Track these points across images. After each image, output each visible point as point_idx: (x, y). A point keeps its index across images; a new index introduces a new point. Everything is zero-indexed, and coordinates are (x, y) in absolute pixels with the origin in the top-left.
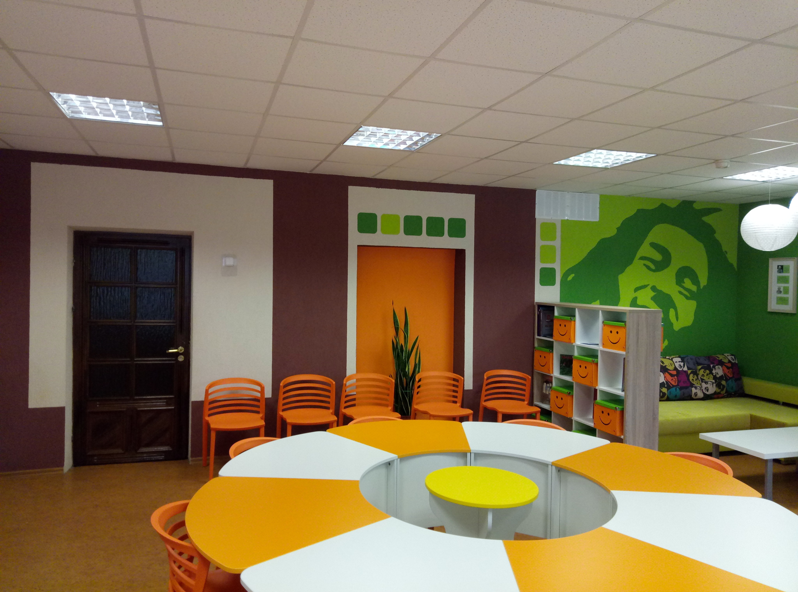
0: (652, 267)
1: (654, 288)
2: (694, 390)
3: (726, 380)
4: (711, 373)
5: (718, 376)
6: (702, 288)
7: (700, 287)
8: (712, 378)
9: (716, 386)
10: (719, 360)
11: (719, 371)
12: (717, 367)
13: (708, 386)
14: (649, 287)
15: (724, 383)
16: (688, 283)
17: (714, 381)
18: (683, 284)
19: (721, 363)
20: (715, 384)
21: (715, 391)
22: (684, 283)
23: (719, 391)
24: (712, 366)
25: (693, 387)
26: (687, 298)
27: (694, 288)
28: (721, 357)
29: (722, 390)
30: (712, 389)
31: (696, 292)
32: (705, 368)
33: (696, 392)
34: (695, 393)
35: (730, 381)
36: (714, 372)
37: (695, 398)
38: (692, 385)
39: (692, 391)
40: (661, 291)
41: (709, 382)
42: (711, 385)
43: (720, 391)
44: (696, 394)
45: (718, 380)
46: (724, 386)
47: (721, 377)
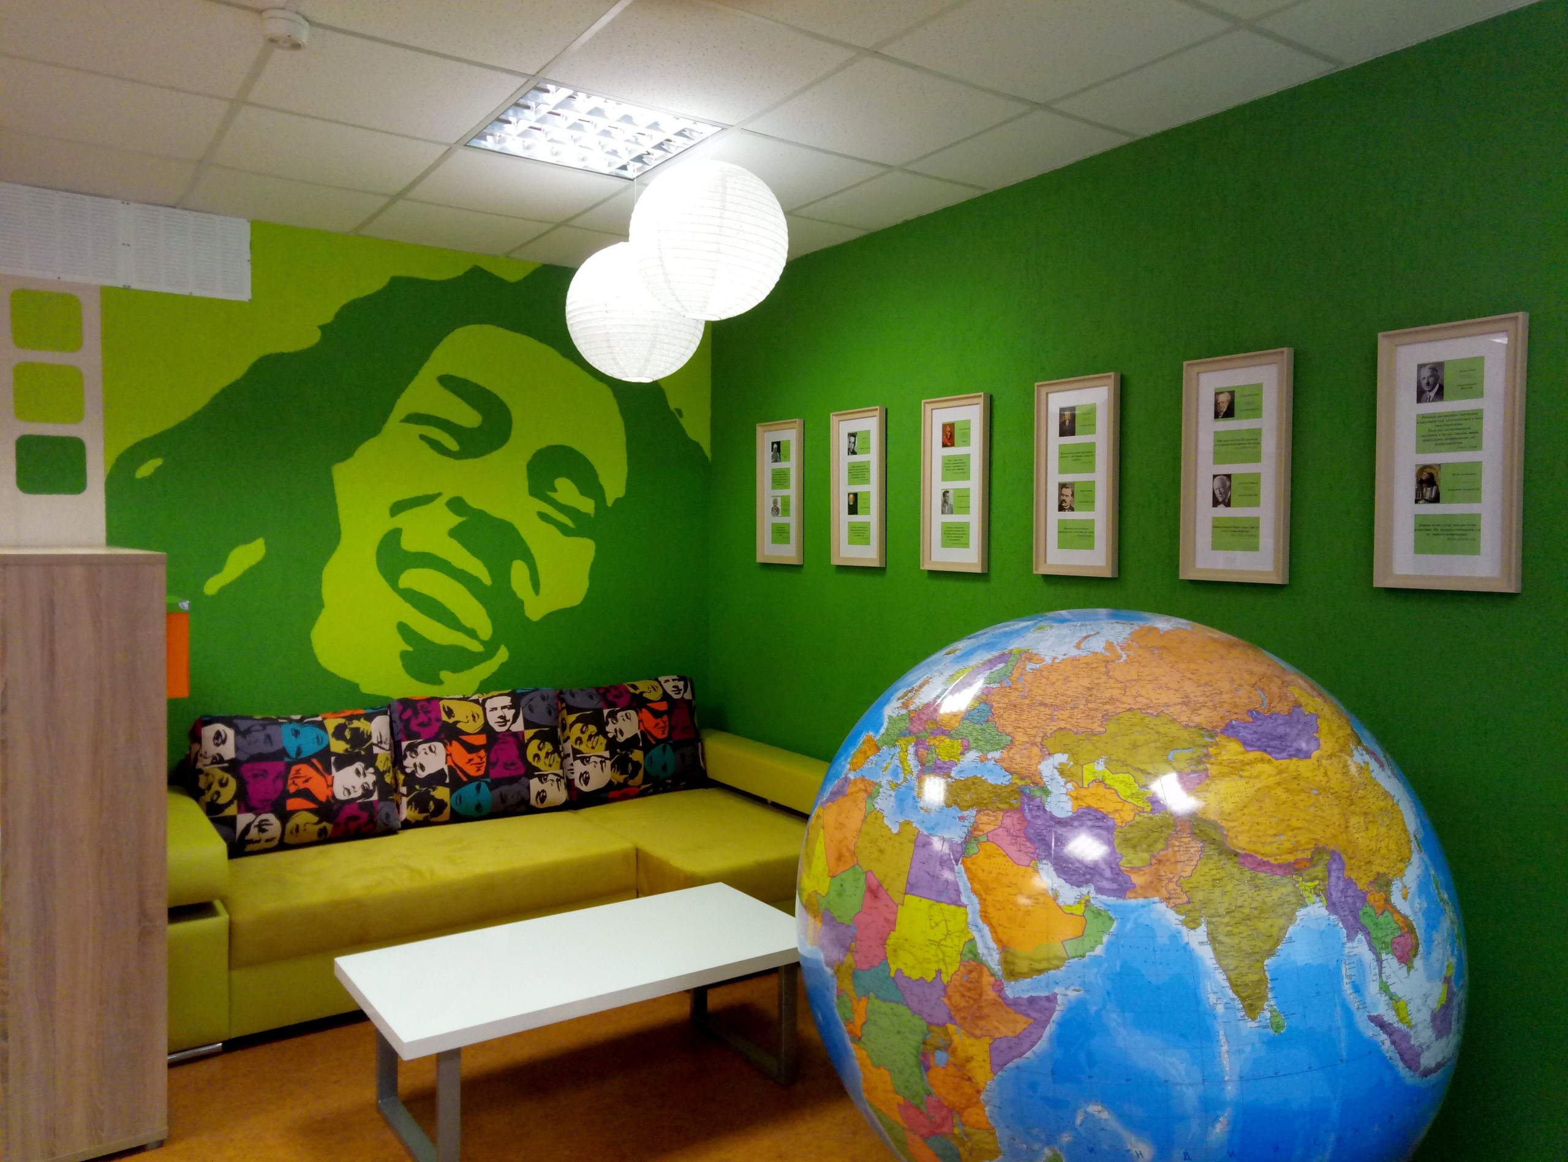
0: (452, 445)
1: (457, 505)
2: (535, 785)
3: (647, 749)
4: (602, 731)
5: (621, 739)
6: (610, 503)
7: (604, 500)
8: (604, 746)
9: (612, 766)
10: (634, 694)
11: (627, 725)
12: (620, 715)
13: (589, 768)
14: (441, 502)
15: (637, 755)
16: (566, 491)
17: (607, 754)
18: (552, 494)
19: (638, 703)
20: (608, 763)
21: (610, 782)
22: (555, 490)
23: (620, 778)
24: (606, 712)
25: (533, 776)
26: (565, 531)
27: (587, 506)
28: (643, 686)
29: (633, 775)
30: (599, 775)
31: (592, 516)
32: (585, 720)
33: (543, 791)
34: (539, 794)
35: (657, 751)
36: (610, 728)
37: (540, 806)
38: (531, 771)
39: (528, 788)
40: (480, 514)
41: (593, 759)
42: (599, 765)
43: (626, 780)
44: (542, 796)
45: (619, 752)
46: (637, 765)
47: (632, 743)
